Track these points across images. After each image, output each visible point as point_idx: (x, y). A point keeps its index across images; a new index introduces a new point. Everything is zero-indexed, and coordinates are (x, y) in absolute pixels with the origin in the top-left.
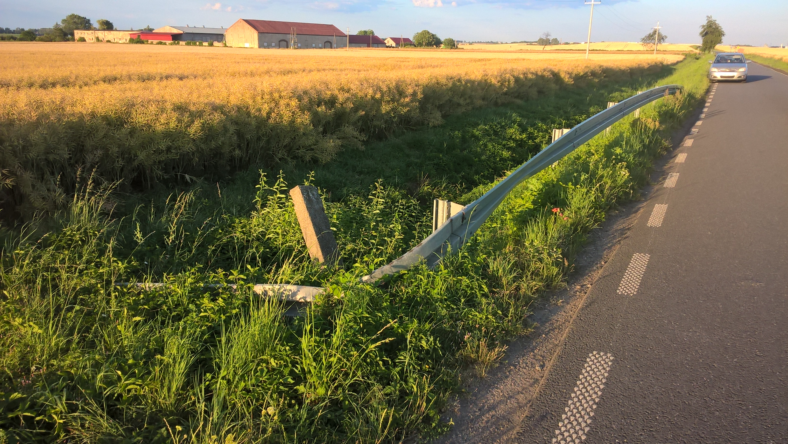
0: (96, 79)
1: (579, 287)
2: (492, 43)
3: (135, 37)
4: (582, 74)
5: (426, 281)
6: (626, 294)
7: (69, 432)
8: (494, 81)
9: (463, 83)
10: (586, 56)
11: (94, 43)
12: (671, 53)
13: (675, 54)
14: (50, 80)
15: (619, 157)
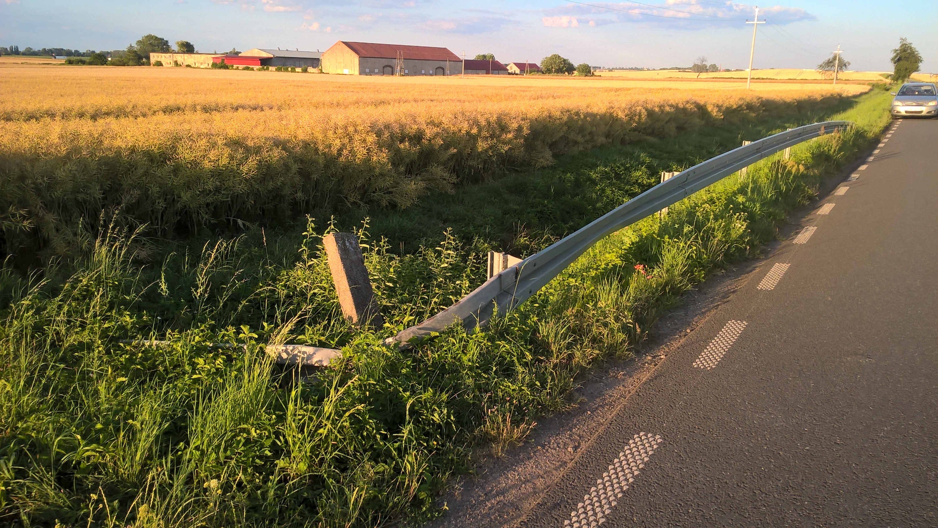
0: (155, 108)
1: (649, 358)
2: (637, 69)
3: (219, 62)
4: (735, 107)
5: (457, 345)
6: (702, 367)
7: (11, 501)
8: (621, 115)
9: (582, 117)
10: (748, 85)
11: (172, 67)
12: (854, 83)
13: (860, 84)
14: (104, 110)
15: (741, 206)
